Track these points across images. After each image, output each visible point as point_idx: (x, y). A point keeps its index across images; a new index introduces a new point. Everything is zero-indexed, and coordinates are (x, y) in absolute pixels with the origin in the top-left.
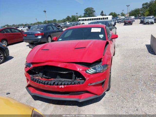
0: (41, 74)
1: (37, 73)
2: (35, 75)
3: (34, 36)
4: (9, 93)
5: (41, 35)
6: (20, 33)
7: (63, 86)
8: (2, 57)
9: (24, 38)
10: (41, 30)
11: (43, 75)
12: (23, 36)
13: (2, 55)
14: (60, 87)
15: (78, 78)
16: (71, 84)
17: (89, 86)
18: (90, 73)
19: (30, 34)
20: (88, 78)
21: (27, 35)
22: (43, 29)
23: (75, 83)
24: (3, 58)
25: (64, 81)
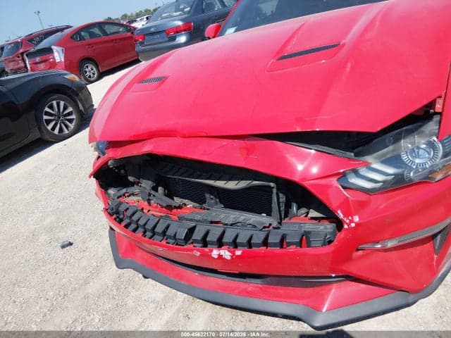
0: (147, 184)
1: (131, 179)
2: (124, 190)
3: (164, 37)
4: (71, 244)
5: (185, 30)
6: (129, 34)
7: (226, 254)
8: (70, 114)
9: (139, 48)
10: (185, 13)
11: (155, 188)
12: (136, 41)
13: (70, 109)
14: (215, 253)
15: (299, 208)
16: (265, 243)
17: (362, 257)
18: (368, 185)
19: (153, 34)
20: (356, 219)
21: (146, 38)
22: (189, 9)
23: (283, 238)
24: (73, 117)
25: (232, 225)
